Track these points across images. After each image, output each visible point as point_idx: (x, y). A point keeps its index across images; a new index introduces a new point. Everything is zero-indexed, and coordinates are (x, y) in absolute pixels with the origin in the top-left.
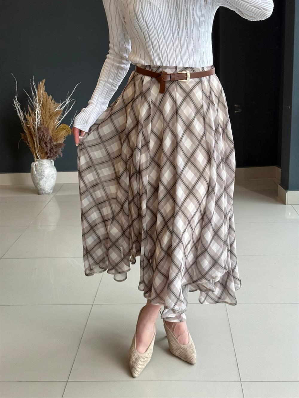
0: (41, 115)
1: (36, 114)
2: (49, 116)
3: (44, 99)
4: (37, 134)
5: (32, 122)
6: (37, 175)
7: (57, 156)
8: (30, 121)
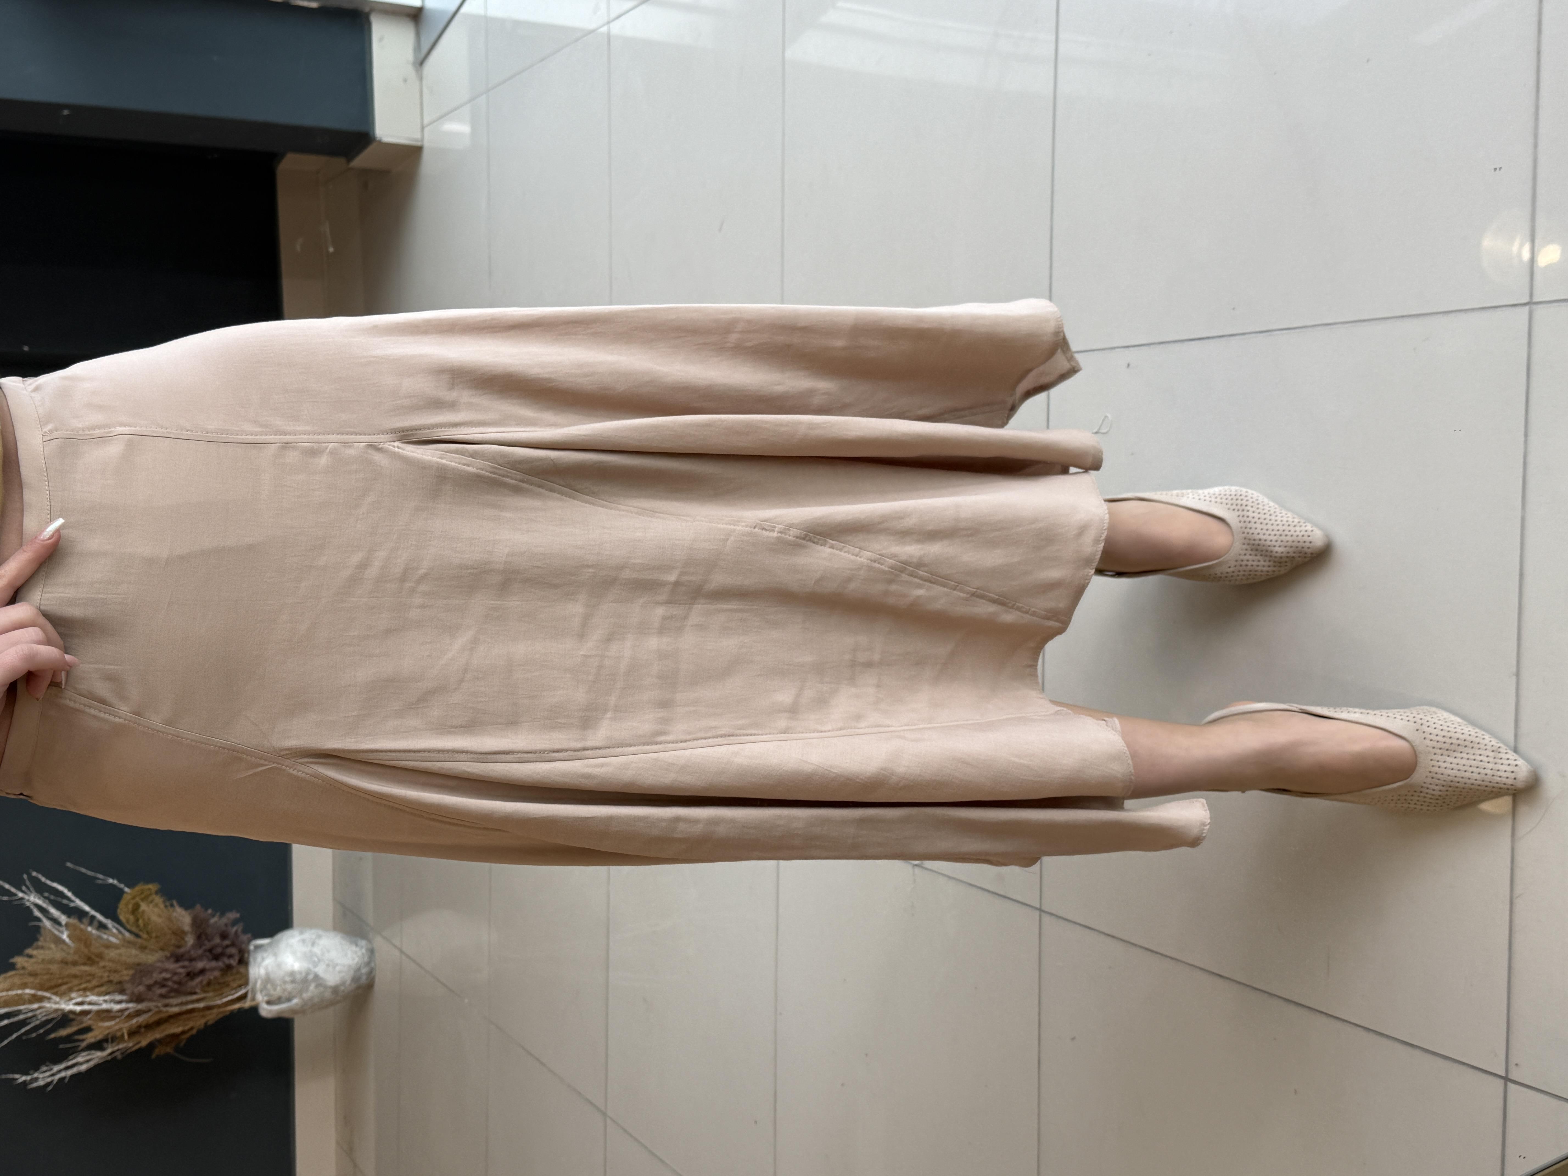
1: (81, 1011)
2: (91, 966)
3: (26, 984)
5: (112, 1022)
6: (305, 995)
7: (235, 931)
8: (108, 1031)
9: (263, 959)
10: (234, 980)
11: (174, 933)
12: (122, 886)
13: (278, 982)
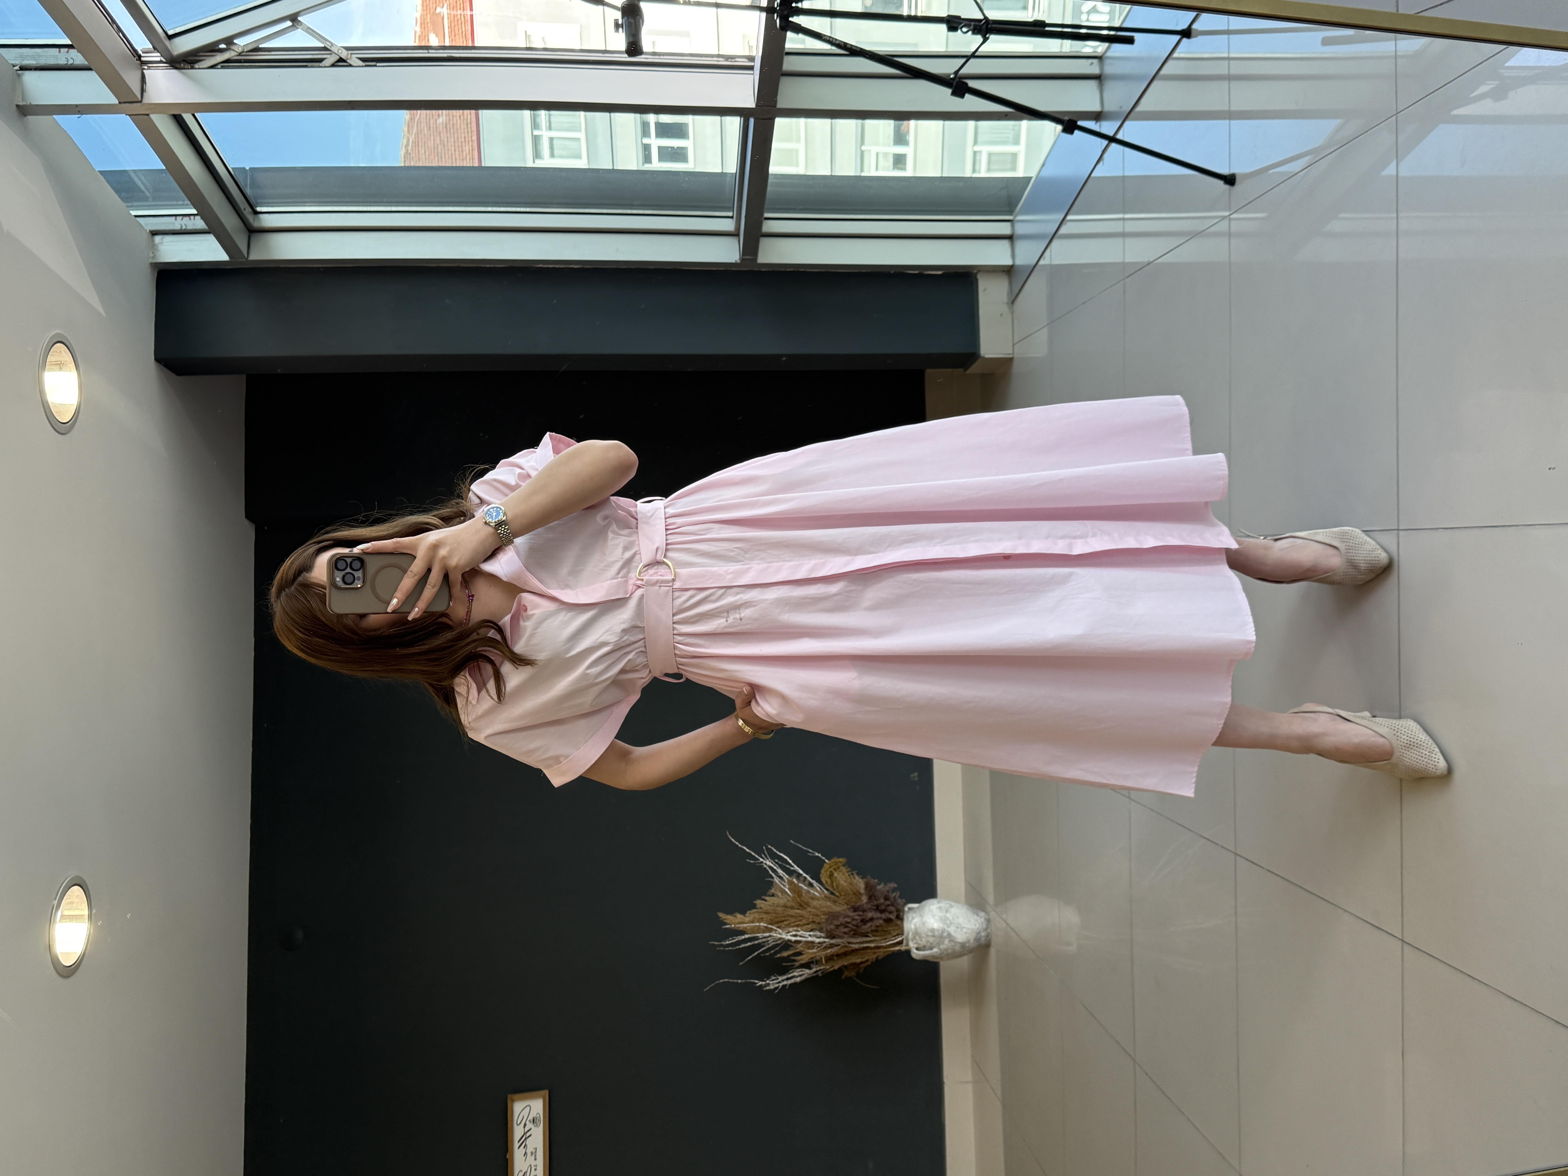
0: (799, 929)
2: (802, 910)
3: (762, 918)
4: (844, 940)
5: (815, 950)
6: (943, 946)
7: (895, 897)
8: (812, 956)
9: (912, 919)
10: (894, 930)
12: (824, 858)
13: (924, 935)
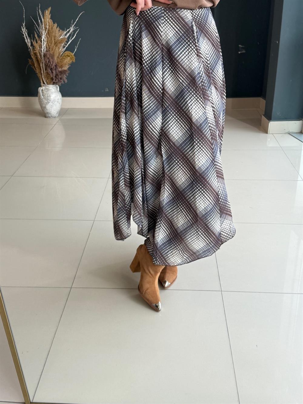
0: (47, 42)
1: (42, 40)
2: (54, 43)
3: (50, 26)
4: (43, 61)
5: (38, 48)
6: (44, 99)
7: (62, 82)
8: (36, 48)
9: (54, 88)
10: (49, 81)
11: (62, 65)
12: (74, 52)
13: (48, 92)
